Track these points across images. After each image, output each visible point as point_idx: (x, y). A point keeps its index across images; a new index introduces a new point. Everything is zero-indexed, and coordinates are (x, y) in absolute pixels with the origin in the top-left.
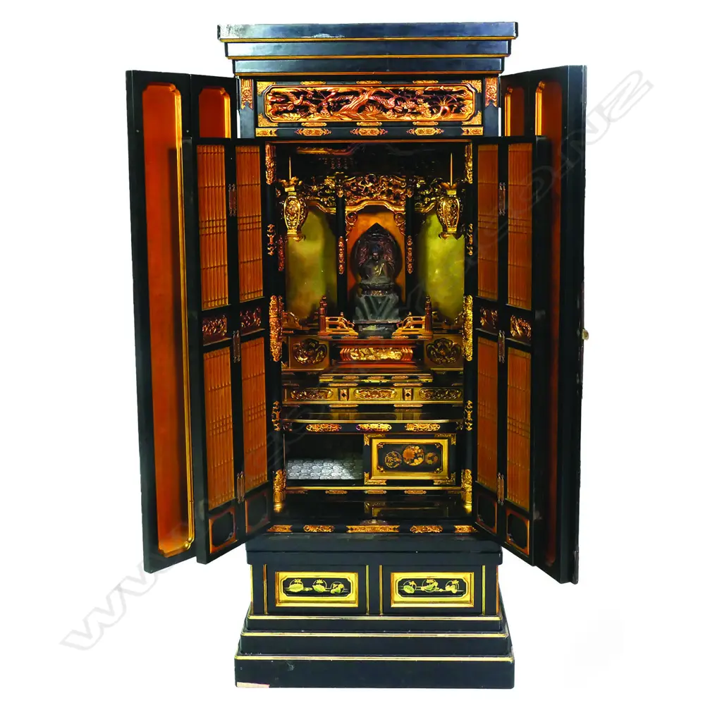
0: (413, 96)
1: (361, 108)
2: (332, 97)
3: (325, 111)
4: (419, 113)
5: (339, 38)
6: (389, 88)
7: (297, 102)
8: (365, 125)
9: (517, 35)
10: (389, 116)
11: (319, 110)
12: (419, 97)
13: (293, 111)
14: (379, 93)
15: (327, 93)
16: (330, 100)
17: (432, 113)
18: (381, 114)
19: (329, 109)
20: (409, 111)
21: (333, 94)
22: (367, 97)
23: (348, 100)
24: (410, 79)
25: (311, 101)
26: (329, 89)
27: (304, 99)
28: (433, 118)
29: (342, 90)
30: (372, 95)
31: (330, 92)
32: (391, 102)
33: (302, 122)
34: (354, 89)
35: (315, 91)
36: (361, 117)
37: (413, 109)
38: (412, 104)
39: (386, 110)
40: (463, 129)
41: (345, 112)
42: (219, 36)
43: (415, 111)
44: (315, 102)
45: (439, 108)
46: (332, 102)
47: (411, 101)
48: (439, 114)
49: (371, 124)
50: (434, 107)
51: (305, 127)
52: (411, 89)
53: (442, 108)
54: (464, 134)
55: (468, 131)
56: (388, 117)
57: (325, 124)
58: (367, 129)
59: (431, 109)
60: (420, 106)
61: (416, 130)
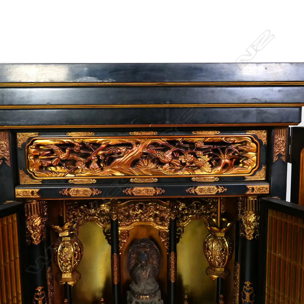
0: (192, 147)
1: (134, 162)
2: (103, 149)
3: (94, 165)
4: (199, 167)
5: (108, 82)
6: (165, 140)
7: (63, 156)
8: (141, 181)
10: (166, 171)
11: (88, 164)
12: (199, 149)
13: (60, 165)
14: (155, 144)
15: (97, 145)
16: (101, 152)
17: (212, 167)
18: (157, 168)
19: (99, 162)
20: (188, 164)
21: (104, 146)
22: (140, 151)
23: (120, 153)
24: (189, 130)
25: (78, 153)
26: (99, 140)
27: (71, 152)
28: (213, 173)
29: (113, 141)
30: (148, 147)
31: (99, 144)
32: (168, 155)
33: (69, 179)
34: (127, 141)
35: (82, 143)
36: (134, 172)
37: (192, 163)
38: (190, 157)
39: (162, 164)
40: (248, 187)
41: (116, 167)
43: (194, 165)
44: (85, 156)
45: (218, 162)
46: (103, 155)
47: (189, 153)
48: (219, 168)
49: (146, 181)
50: (215, 162)
51: (73, 185)
52: (189, 140)
53: (223, 161)
54: (248, 193)
55: (253, 189)
56: (164, 172)
57: (95, 181)
58: (142, 189)
59: (210, 162)
60: (200, 159)
61: (197, 189)
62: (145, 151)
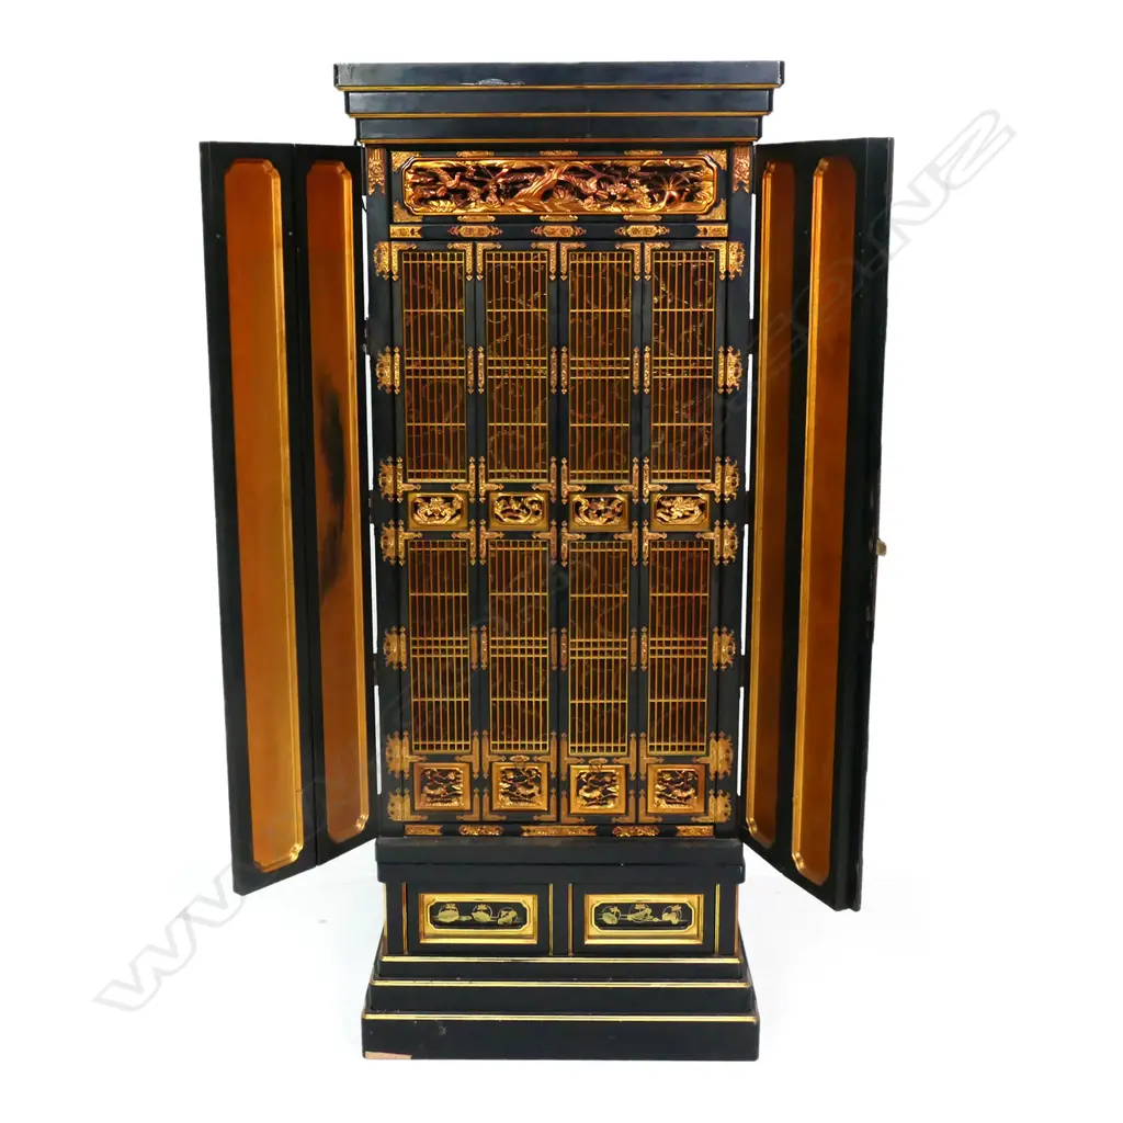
0: (623, 174)
1: (547, 194)
2: (503, 176)
3: (492, 198)
4: (632, 202)
5: (515, 86)
6: (588, 162)
7: (451, 184)
8: (553, 219)
9: (783, 82)
10: (588, 206)
11: (483, 197)
12: (634, 176)
13: (446, 198)
14: (574, 170)
15: (496, 169)
16: (500, 180)
17: (653, 201)
18: (576, 202)
19: (498, 194)
20: (619, 198)
21: (505, 170)
22: (555, 177)
23: (527, 181)
24: (619, 149)
25: (472, 181)
26: (498, 162)
27: (462, 179)
28: (653, 210)
29: (517, 164)
30: (564, 174)
31: (499, 169)
32: (592, 185)
33: (458, 216)
34: (536, 163)
35: (477, 167)
36: (546, 207)
37: (624, 195)
38: (622, 188)
39: (583, 197)
40: (699, 227)
41: (522, 200)
42: (336, 81)
43: (627, 198)
44: (480, 184)
45: (662, 194)
46: (504, 183)
47: (621, 182)
48: (663, 204)
49: (564, 219)
50: (656, 191)
51: (465, 223)
52: (621, 163)
53: (668, 193)
54: (699, 235)
55: (705, 231)
56: (586, 208)
57: (493, 219)
58: (555, 227)
59: (650, 195)
60: (635, 190)
61: (629, 230)
62: (562, 178)
